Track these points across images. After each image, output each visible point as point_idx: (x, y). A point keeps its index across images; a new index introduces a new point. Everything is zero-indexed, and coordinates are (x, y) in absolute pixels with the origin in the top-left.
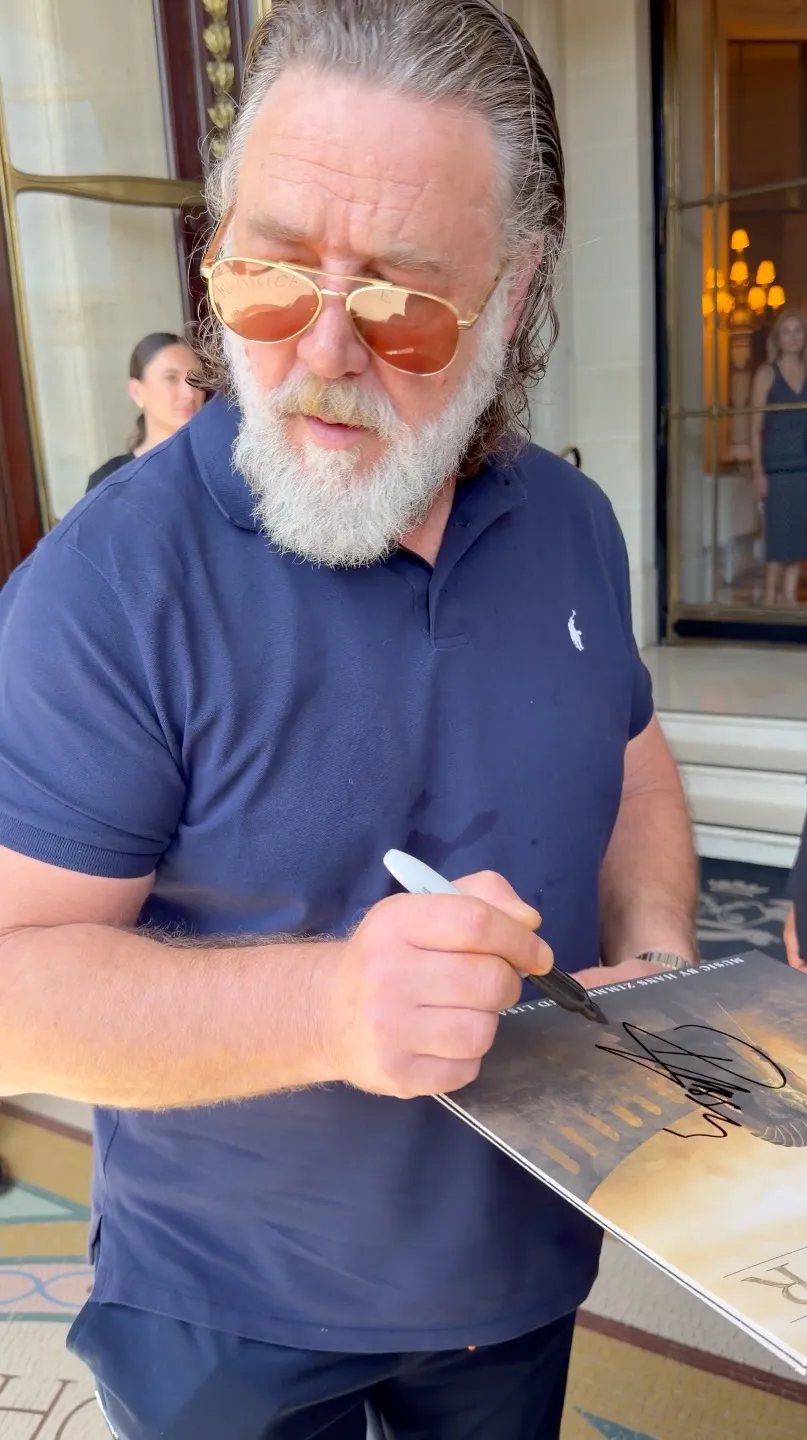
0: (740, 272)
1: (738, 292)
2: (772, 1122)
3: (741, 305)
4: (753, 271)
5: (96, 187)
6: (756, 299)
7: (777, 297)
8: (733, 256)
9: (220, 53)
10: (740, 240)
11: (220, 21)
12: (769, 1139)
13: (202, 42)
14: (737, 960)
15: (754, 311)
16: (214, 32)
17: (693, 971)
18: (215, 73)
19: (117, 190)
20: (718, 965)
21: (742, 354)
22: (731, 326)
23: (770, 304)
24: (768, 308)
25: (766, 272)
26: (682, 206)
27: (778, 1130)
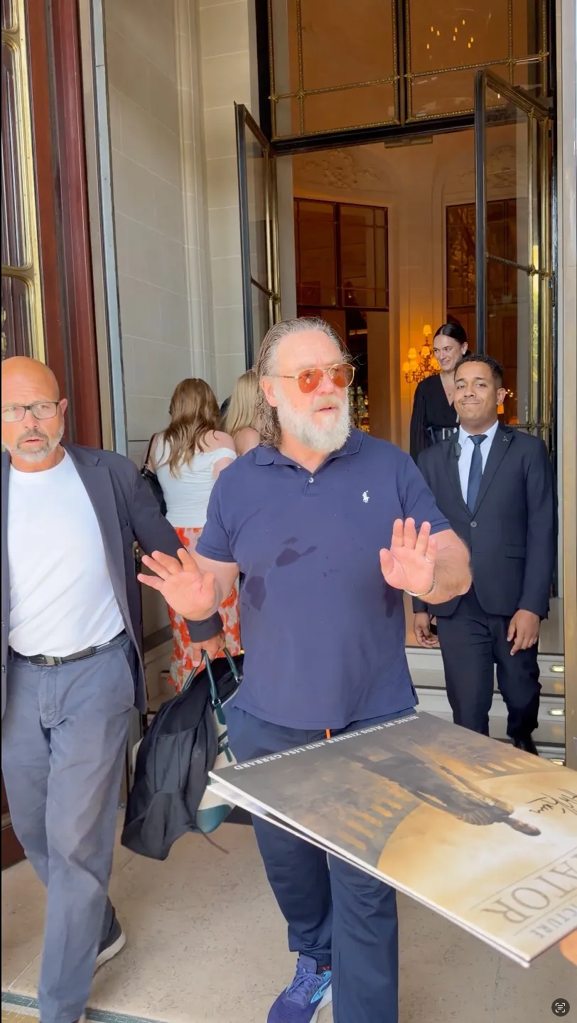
2: (466, 811)
12: (467, 821)
17: (391, 724)
20: (405, 720)
27: (470, 815)
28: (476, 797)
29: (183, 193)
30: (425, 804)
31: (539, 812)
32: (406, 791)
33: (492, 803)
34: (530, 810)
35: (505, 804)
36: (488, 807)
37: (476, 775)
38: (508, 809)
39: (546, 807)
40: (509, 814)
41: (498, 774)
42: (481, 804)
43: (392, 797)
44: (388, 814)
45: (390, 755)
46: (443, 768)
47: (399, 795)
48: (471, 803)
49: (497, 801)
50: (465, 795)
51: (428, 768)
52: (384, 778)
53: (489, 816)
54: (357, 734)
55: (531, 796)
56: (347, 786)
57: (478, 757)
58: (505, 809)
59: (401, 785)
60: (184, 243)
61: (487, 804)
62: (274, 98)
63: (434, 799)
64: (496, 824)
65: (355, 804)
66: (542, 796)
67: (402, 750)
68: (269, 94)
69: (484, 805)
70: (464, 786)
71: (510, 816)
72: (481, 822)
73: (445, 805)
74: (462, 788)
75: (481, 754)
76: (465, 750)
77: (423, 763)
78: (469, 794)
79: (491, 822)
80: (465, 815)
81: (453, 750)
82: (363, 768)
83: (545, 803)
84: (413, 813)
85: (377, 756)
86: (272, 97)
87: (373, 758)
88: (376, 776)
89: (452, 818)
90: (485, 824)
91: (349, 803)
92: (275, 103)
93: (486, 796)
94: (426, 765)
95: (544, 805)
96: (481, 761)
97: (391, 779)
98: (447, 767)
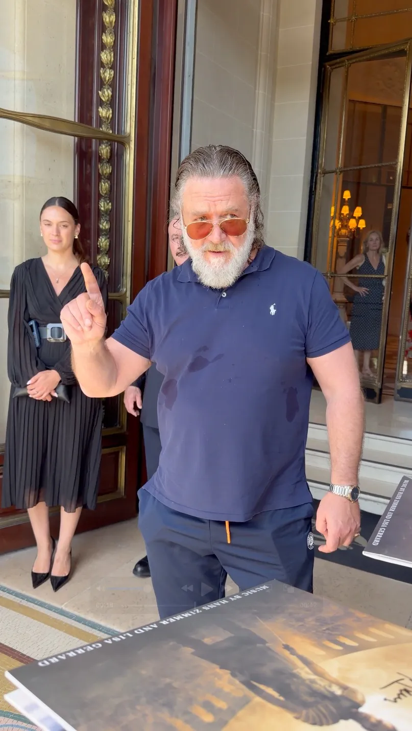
0: (346, 210)
1: (344, 220)
2: (306, 705)
3: (345, 226)
4: (352, 210)
5: (36, 120)
6: (352, 224)
7: (362, 224)
8: (343, 202)
9: (107, 64)
10: (347, 195)
11: (110, 48)
12: (307, 720)
13: (99, 58)
14: (264, 587)
15: (351, 229)
16: (105, 53)
17: (238, 597)
18: (104, 73)
19: (47, 124)
20: (253, 591)
21: (343, 250)
22: (339, 236)
23: (359, 226)
24: (358, 229)
25: (358, 212)
26: (325, 173)
27: (312, 712)
28: (321, 684)
29: (257, 91)
30: (258, 699)
31: (395, 701)
32: (237, 682)
33: (338, 692)
34: (385, 699)
35: (354, 692)
36: (333, 698)
37: (322, 653)
38: (359, 698)
39: (404, 692)
40: (358, 705)
41: (349, 650)
42: (326, 693)
43: (218, 693)
44: (208, 718)
45: (227, 635)
46: (287, 647)
47: (227, 688)
48: (315, 693)
49: (344, 688)
50: (307, 682)
51: (269, 649)
52: (215, 666)
53: (334, 710)
54: (198, 611)
55: (386, 678)
56: (168, 680)
57: (328, 629)
58: (354, 700)
59: (233, 675)
60: (253, 128)
61: (333, 693)
62: (332, 22)
63: (270, 691)
64: (342, 723)
65: (169, 705)
66: (399, 677)
67: (243, 627)
68: (329, 18)
69: (329, 695)
70: (307, 669)
71: (361, 710)
72: (324, 720)
73: (282, 698)
74: (305, 673)
75: (330, 626)
76: (314, 623)
77: (264, 642)
78: (313, 681)
79: (335, 721)
80: (304, 712)
81: (301, 623)
82: (193, 653)
83: (402, 687)
84: (241, 713)
85: (213, 637)
86: (331, 21)
87: (208, 641)
88: (205, 663)
89: (289, 716)
90: (328, 724)
91: (164, 705)
92: (333, 25)
93: (332, 682)
94: (267, 645)
95: (401, 691)
96: (331, 634)
97: (222, 667)
98: (291, 645)
